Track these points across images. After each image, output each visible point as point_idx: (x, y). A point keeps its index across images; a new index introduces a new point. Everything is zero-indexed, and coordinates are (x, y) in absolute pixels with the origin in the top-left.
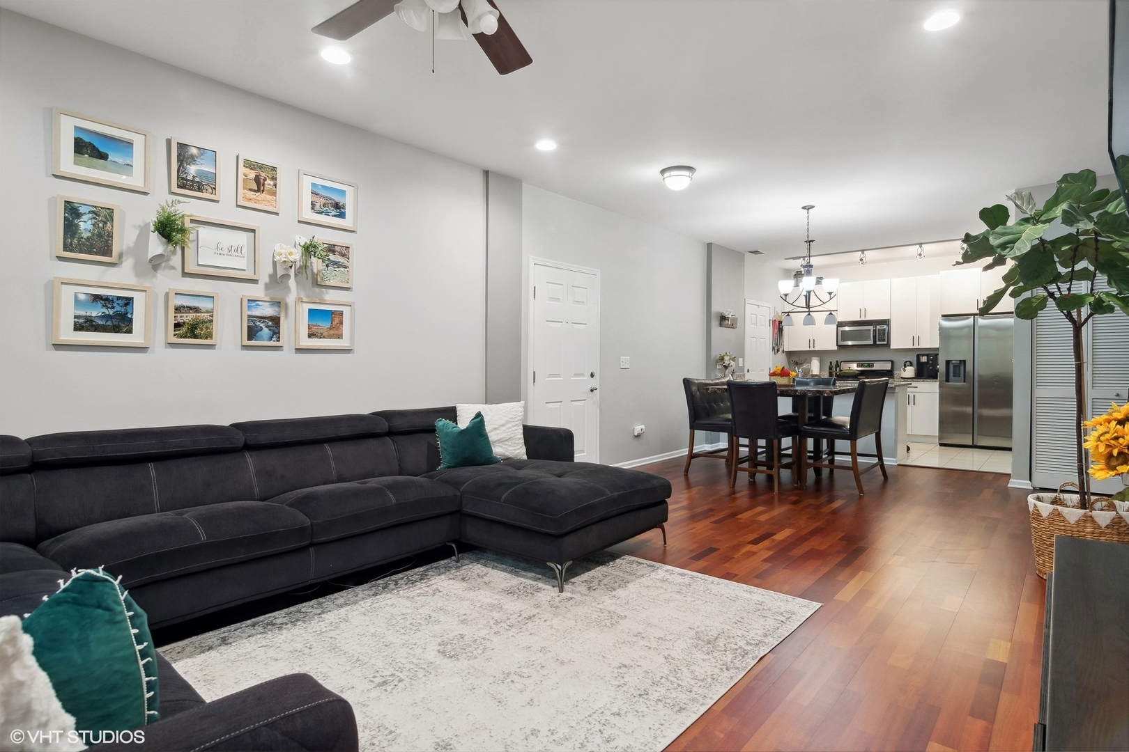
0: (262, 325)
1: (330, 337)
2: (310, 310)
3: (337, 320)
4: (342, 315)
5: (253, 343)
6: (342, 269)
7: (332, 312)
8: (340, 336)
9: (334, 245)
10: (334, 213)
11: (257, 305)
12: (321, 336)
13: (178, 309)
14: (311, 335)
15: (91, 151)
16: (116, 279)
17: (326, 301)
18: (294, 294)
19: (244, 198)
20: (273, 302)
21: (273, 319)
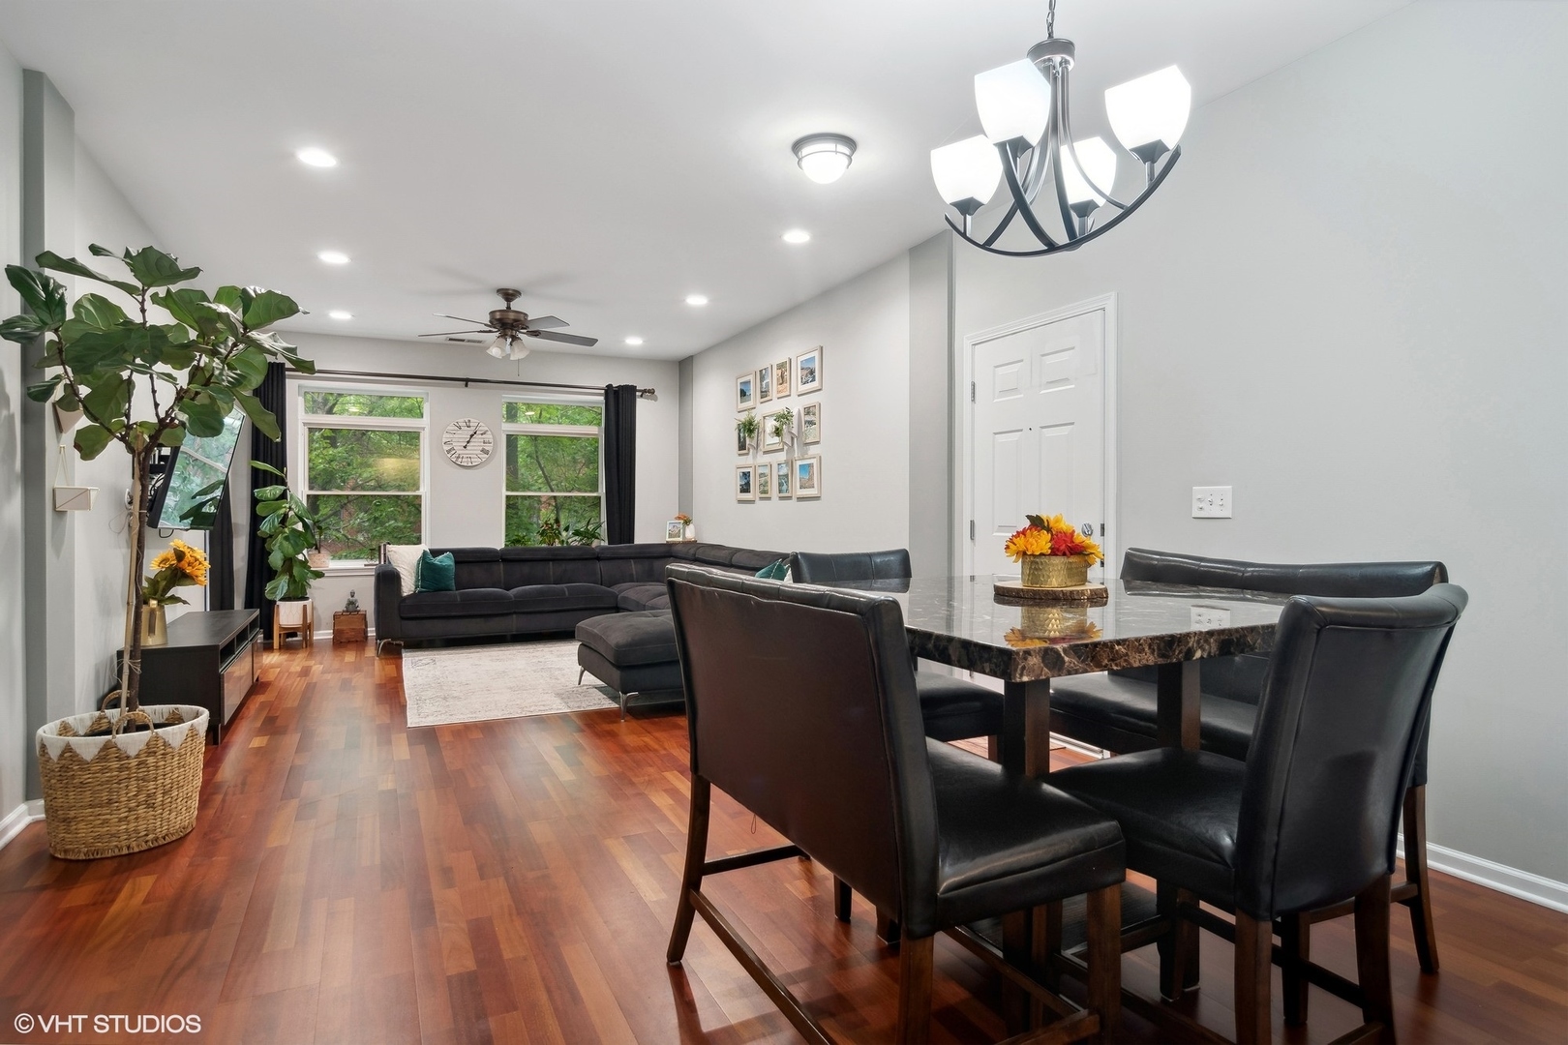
0: (783, 481)
6: (814, 426)
9: (810, 407)
15: (743, 393)
16: (748, 461)
17: (806, 456)
18: (796, 455)
19: (779, 392)
20: (786, 463)
21: (787, 476)
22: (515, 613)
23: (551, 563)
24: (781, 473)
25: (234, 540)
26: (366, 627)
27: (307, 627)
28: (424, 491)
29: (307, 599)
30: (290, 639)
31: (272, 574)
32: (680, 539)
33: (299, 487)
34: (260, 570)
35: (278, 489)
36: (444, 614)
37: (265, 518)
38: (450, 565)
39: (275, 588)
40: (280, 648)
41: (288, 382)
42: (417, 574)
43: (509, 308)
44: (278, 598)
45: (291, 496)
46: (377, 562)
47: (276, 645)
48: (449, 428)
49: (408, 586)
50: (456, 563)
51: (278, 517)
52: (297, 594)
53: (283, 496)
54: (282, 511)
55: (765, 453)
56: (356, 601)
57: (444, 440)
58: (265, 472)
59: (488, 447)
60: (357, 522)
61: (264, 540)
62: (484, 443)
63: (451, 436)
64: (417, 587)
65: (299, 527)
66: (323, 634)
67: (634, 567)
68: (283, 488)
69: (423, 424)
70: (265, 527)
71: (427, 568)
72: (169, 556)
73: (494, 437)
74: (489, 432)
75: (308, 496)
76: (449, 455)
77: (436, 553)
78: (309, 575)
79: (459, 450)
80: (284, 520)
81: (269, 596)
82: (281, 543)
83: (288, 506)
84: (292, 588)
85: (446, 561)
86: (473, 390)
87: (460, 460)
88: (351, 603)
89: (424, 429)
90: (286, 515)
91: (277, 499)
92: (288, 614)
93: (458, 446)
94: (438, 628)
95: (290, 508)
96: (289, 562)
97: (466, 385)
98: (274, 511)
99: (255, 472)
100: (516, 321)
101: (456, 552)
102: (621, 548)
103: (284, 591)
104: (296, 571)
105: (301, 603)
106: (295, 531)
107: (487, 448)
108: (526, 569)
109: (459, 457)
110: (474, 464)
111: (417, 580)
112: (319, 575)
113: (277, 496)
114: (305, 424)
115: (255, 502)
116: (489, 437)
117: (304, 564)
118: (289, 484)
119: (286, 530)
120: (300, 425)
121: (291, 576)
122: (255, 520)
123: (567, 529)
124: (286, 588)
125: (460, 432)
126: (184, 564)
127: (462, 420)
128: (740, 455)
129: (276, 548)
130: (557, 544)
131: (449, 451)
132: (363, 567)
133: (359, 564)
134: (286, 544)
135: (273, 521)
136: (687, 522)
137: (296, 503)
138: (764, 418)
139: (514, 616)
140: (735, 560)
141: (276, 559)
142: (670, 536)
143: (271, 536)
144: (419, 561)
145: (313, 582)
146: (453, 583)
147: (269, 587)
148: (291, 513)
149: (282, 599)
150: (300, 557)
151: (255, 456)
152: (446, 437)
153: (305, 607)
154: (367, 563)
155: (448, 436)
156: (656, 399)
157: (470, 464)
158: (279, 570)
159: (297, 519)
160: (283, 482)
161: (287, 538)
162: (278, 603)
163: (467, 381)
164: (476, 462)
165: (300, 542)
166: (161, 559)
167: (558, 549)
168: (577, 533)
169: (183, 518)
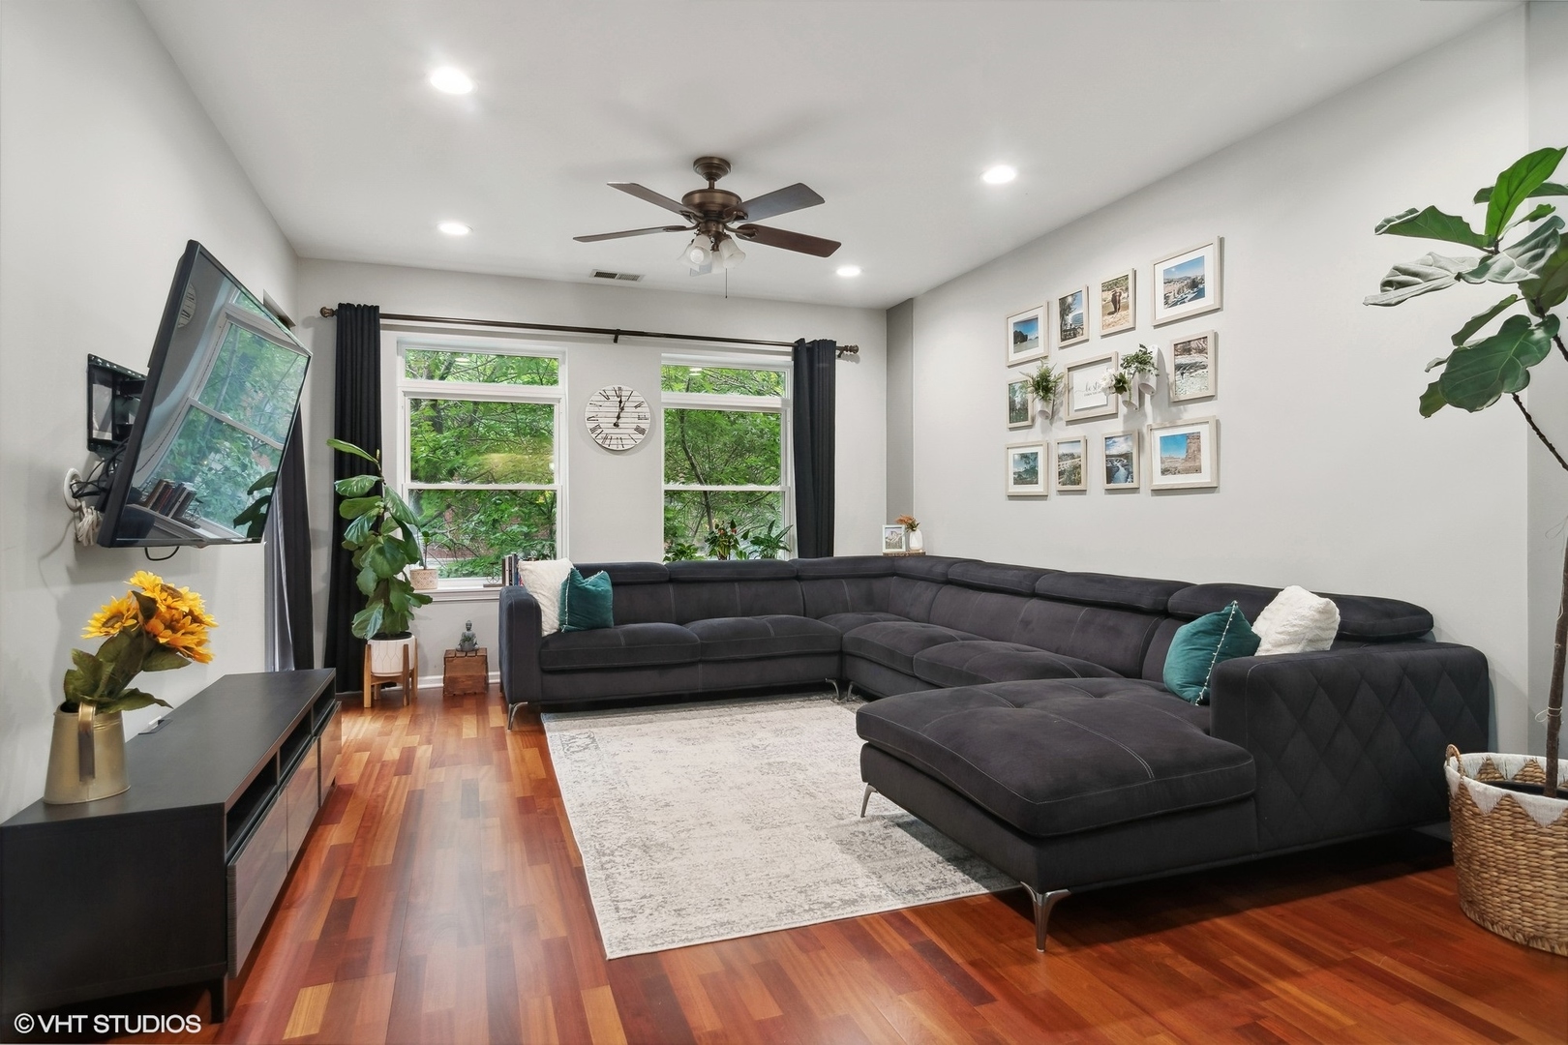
0: (1119, 464)
1: (1187, 471)
2: (1164, 439)
3: (1194, 447)
4: (1199, 438)
5: (1112, 486)
6: (1200, 371)
7: (1187, 436)
8: (1198, 470)
9: (1189, 342)
10: (1190, 296)
11: (1114, 442)
12: (1176, 471)
13: (1061, 458)
14: (1164, 472)
15: (1020, 338)
16: (1031, 438)
17: (1179, 422)
18: (1150, 421)
19: (1104, 326)
20: (1126, 435)
21: (1127, 456)
22: (700, 661)
23: (736, 584)
24: (1114, 451)
25: (313, 553)
26: (487, 671)
27: (409, 674)
28: (561, 484)
29: (408, 635)
30: (387, 689)
31: (361, 601)
32: (903, 550)
33: (399, 479)
34: (347, 597)
35: (367, 481)
36: (602, 664)
37: (352, 521)
38: (607, 591)
39: (366, 621)
40: (373, 706)
41: (383, 334)
42: (563, 603)
43: (712, 187)
44: (370, 634)
45: (387, 490)
46: (500, 582)
47: (367, 702)
48: (593, 398)
49: (551, 621)
50: (614, 585)
51: (369, 521)
52: (395, 630)
53: (377, 490)
54: (374, 512)
55: (1070, 422)
56: (473, 635)
57: (587, 415)
58: (352, 456)
59: (644, 425)
60: (471, 526)
61: (351, 554)
62: (639, 418)
63: (596, 409)
64: (562, 623)
65: (398, 534)
66: (431, 681)
67: (848, 590)
68: (374, 478)
69: (556, 394)
70: (351, 534)
71: (575, 594)
72: (124, 609)
73: (651, 412)
74: (645, 405)
75: (411, 491)
76: (594, 436)
77: (587, 571)
78: (413, 601)
79: (610, 430)
80: (378, 524)
81: (357, 633)
82: (373, 558)
83: (382, 504)
84: (388, 621)
85: (600, 583)
86: (626, 349)
87: (608, 442)
88: (468, 639)
89: (559, 400)
90: (380, 518)
91: (368, 494)
92: (384, 659)
93: (606, 423)
94: (593, 685)
95: (385, 508)
96: (385, 584)
97: (616, 341)
98: (365, 511)
99: (339, 456)
100: (724, 206)
101: (613, 570)
102: (818, 564)
103: (378, 627)
104: (394, 597)
105: (401, 642)
106: (392, 540)
107: (642, 426)
108: (704, 593)
109: (606, 438)
110: (626, 447)
111: (562, 613)
112: (425, 600)
113: (367, 490)
114: (406, 393)
115: (338, 498)
116: (644, 410)
117: (406, 587)
118: (383, 474)
119: (381, 539)
120: (400, 395)
121: (388, 604)
122: (340, 524)
123: (745, 537)
124: (380, 622)
125: (608, 404)
126: (156, 624)
127: (610, 388)
128: (1011, 429)
129: (366, 564)
130: (733, 557)
131: (593, 430)
132: (481, 588)
133: (476, 584)
134: (379, 559)
135: (362, 527)
136: (912, 527)
137: (393, 500)
138: (1069, 369)
139: (700, 666)
140: (1041, 586)
141: (367, 581)
142: (888, 545)
143: (360, 548)
144: (565, 584)
145: (416, 611)
146: (610, 617)
147: (357, 619)
148: (387, 515)
149: (379, 636)
150: (400, 577)
151: (340, 434)
152: (589, 411)
153: (406, 647)
154: (487, 583)
155: (592, 409)
156: (857, 360)
157: (621, 448)
158: (371, 595)
159: (394, 524)
160: (378, 473)
161: (381, 551)
162: (370, 642)
163: (617, 334)
164: (628, 444)
165: (399, 557)
166: (108, 614)
167: (734, 564)
168: (756, 541)
169: (238, 521)
